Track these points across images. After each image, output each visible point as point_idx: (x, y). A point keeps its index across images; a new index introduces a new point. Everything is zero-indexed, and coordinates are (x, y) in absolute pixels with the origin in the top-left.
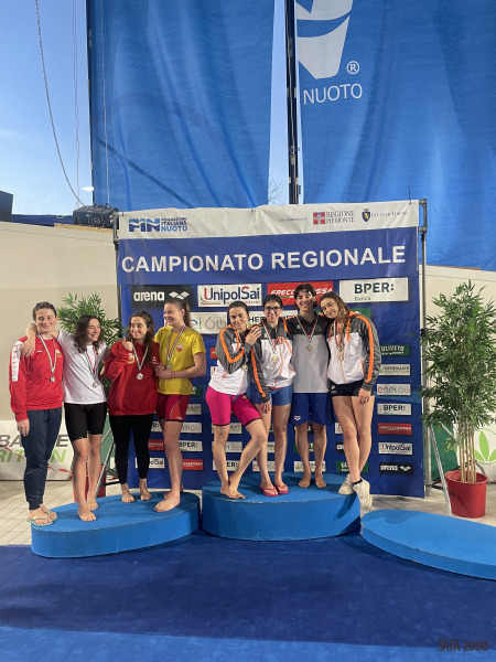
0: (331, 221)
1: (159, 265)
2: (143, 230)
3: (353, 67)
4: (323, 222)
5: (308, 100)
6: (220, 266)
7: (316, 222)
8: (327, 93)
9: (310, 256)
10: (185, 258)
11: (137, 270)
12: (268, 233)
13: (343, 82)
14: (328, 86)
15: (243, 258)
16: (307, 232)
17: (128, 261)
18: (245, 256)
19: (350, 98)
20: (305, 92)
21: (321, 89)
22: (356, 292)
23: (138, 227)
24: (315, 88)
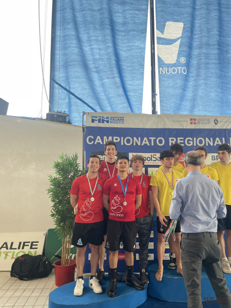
0: (199, 123)
2: (99, 122)
3: (183, 60)
4: (195, 123)
5: (162, 72)
6: (141, 143)
7: (191, 123)
8: (171, 70)
9: (189, 140)
10: (122, 138)
11: (96, 143)
12: (167, 127)
13: (179, 66)
14: (171, 67)
15: (154, 140)
16: (187, 128)
17: (90, 138)
18: (155, 138)
19: (181, 73)
20: (161, 68)
21: (168, 68)
22: (212, 160)
23: (97, 120)
24: (165, 67)
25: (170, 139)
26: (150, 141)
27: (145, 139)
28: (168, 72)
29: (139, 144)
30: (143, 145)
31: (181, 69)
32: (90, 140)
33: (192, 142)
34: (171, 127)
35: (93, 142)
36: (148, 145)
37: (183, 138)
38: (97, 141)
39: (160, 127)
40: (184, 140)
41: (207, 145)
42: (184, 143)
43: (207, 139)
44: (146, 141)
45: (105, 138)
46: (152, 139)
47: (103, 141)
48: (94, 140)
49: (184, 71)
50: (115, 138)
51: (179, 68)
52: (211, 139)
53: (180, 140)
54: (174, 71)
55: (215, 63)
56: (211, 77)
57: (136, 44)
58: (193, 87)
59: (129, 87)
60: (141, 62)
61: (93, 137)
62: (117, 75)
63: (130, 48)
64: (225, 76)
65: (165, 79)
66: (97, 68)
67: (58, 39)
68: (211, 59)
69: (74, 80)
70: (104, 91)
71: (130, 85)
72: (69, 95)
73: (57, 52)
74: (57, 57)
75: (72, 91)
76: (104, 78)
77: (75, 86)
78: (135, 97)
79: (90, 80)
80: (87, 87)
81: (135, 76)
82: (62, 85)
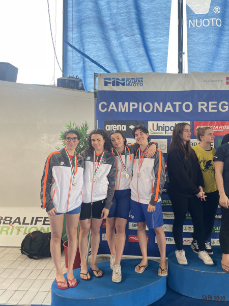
1: (123, 107)
2: (113, 85)
3: (217, 10)
5: (191, 25)
6: (164, 109)
7: (228, 83)
8: (202, 22)
9: (224, 105)
10: (140, 104)
11: (109, 110)
12: (197, 89)
14: (203, 18)
15: (179, 105)
16: (222, 89)
17: (103, 105)
18: (180, 103)
19: (215, 26)
20: (190, 20)
21: (199, 20)
23: (110, 83)
24: (195, 19)
25: (200, 103)
26: (174, 107)
27: (169, 104)
28: (199, 24)
29: (161, 110)
30: (165, 111)
32: (103, 107)
33: (227, 107)
34: (201, 89)
35: (106, 109)
36: (172, 111)
37: (216, 102)
38: (110, 108)
39: (187, 89)
40: (217, 105)
42: (217, 108)
44: (169, 107)
45: (120, 104)
46: (177, 104)
47: (117, 108)
48: (108, 107)
50: (131, 104)
51: (213, 19)
53: (212, 104)
54: (206, 23)
59: (151, 46)
60: (166, 15)
61: (106, 104)
62: (137, 31)
65: (195, 34)
66: (115, 24)
69: (88, 40)
70: (123, 52)
72: (83, 58)
73: (70, 9)
74: (70, 15)
75: (87, 53)
76: (122, 37)
77: (90, 47)
78: (159, 57)
79: (106, 39)
80: (103, 48)
81: (159, 32)
82: (76, 47)
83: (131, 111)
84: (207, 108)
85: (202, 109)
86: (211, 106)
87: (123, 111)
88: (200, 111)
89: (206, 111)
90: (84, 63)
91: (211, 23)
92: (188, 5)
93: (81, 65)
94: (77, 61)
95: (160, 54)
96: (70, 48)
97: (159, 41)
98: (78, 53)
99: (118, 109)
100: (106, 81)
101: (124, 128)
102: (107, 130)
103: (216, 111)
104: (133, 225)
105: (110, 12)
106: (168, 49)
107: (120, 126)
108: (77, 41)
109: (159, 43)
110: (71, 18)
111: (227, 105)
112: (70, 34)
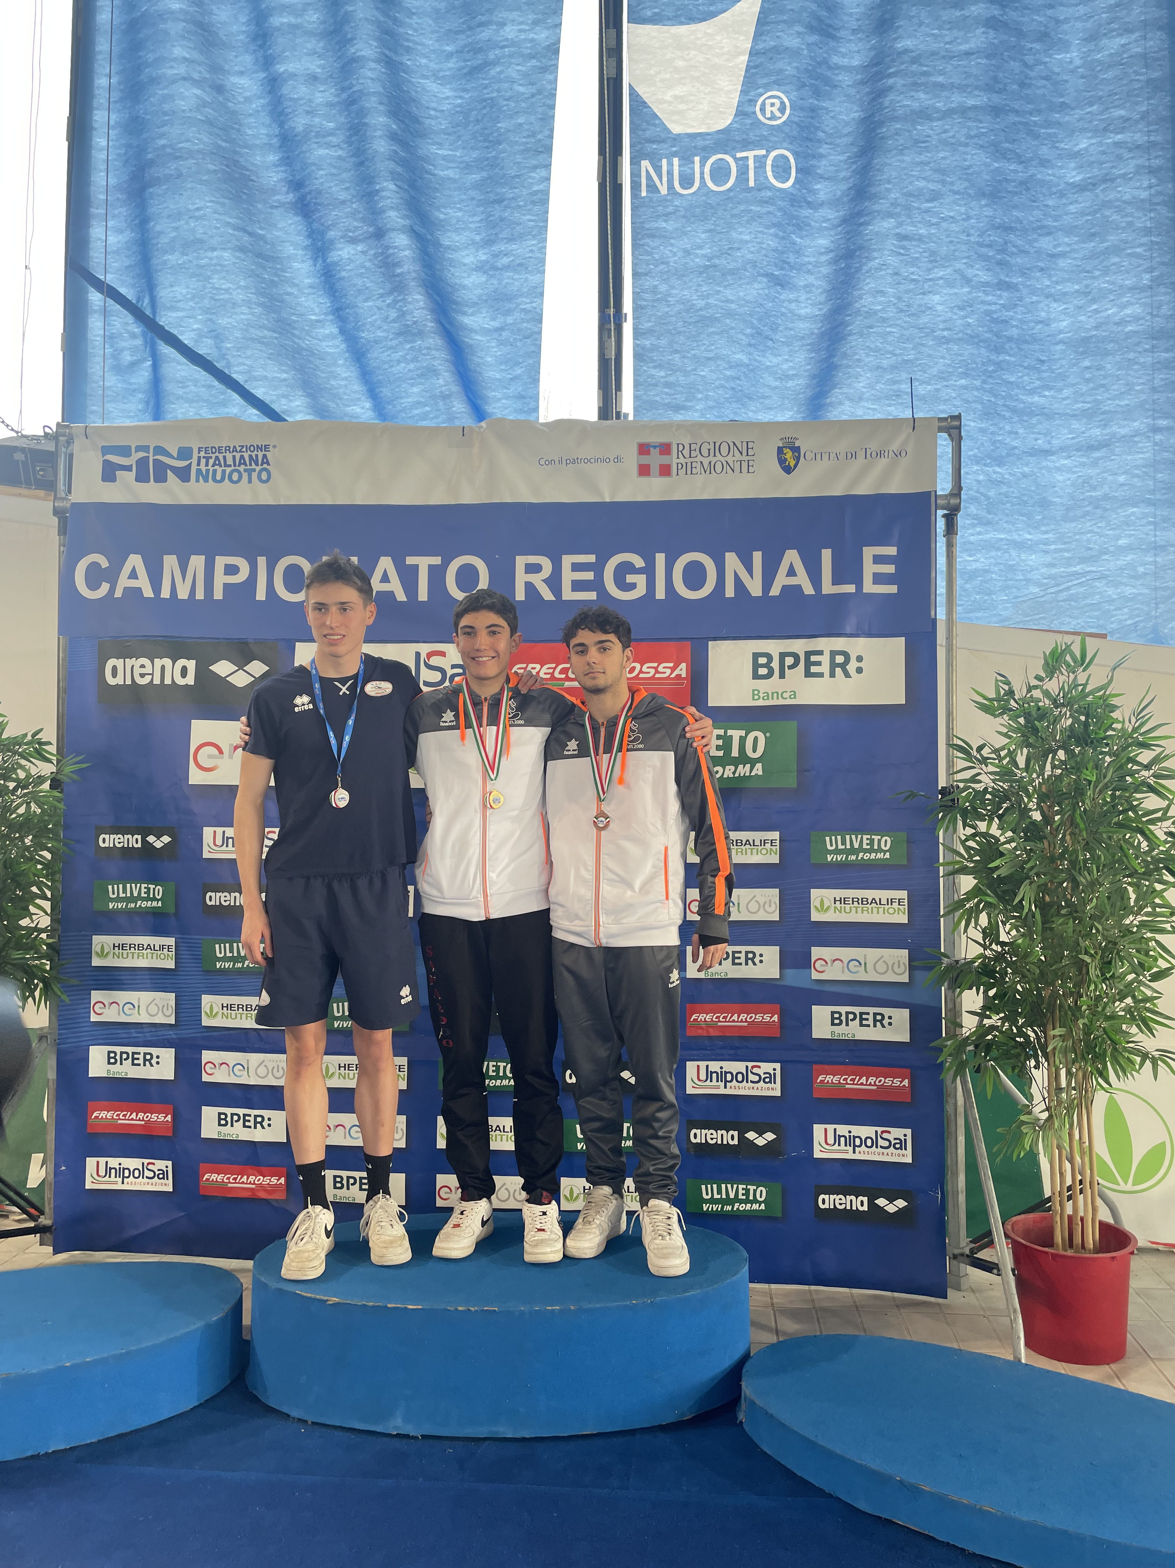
0: (689, 469)
1: (183, 578)
2: (142, 478)
3: (774, 107)
4: (665, 471)
5: (652, 188)
7: (644, 470)
8: (702, 170)
9: (624, 569)
10: (262, 561)
11: (118, 594)
12: (509, 500)
13: (747, 145)
14: (706, 152)
15: (430, 567)
16: (620, 498)
17: (94, 567)
18: (437, 560)
19: (762, 185)
20: (645, 164)
21: (687, 160)
22: (756, 676)
23: (128, 468)
24: (670, 156)
25: (521, 561)
26: (409, 577)
27: (385, 564)
28: (686, 181)
31: (760, 162)
32: (94, 577)
33: (640, 580)
34: (526, 496)
35: (105, 587)
36: (401, 597)
37: (591, 558)
38: (124, 582)
39: (468, 496)
40: (598, 568)
41: (730, 592)
42: (597, 585)
43: (732, 560)
44: (386, 578)
45: (170, 562)
46: (423, 563)
47: (156, 582)
48: (111, 575)
49: (782, 170)
50: (221, 562)
51: (751, 154)
52: (757, 556)
53: (576, 567)
54: (720, 173)
55: (963, 111)
56: (935, 197)
57: (510, 32)
58: (835, 261)
59: (465, 283)
60: (533, 134)
61: (104, 563)
62: (395, 217)
63: (479, 60)
64: (1025, 184)
65: (669, 226)
66: (300, 185)
67: (102, 45)
68: (942, 86)
69: (173, 258)
70: (338, 313)
71: (480, 268)
72: (153, 345)
73: (99, 117)
74: (100, 143)
75: (167, 320)
76: (332, 242)
77: (180, 291)
78: (505, 334)
79: (259, 255)
80: (239, 296)
81: (502, 220)
82: (123, 290)
83: (218, 595)
84: (554, 582)
85: (529, 587)
86: (568, 576)
87: (183, 594)
88: (520, 595)
89: (547, 595)
90: (155, 367)
91: (743, 172)
92: (640, 90)
93: (143, 376)
94: (127, 357)
95: (510, 320)
96: (95, 297)
97: (505, 261)
98: (130, 319)
99: (156, 585)
100: (110, 457)
101: (184, 672)
102: (111, 681)
103: (592, 596)
104: (222, 1121)
105: (281, 125)
106: (542, 294)
107: (167, 662)
108: (127, 263)
109: (505, 268)
110: (103, 156)
111: (639, 571)
112: (96, 231)
